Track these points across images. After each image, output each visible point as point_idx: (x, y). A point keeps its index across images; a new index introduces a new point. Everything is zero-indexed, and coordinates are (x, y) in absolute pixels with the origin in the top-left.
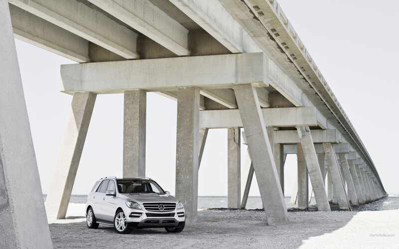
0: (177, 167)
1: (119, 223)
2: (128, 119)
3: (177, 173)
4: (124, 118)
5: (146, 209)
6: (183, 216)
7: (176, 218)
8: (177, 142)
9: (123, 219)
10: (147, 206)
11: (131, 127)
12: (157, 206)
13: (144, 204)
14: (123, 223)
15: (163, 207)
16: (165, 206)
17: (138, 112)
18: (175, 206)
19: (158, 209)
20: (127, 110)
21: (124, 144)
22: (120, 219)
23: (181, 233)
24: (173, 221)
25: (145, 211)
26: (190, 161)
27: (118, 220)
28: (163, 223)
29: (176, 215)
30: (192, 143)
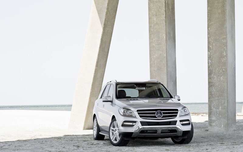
0: (209, 67)
1: (114, 134)
2: (153, 15)
3: (210, 74)
4: (149, 14)
5: (141, 116)
6: (189, 124)
7: (177, 127)
8: (208, 38)
9: (117, 129)
10: (142, 113)
11: (157, 23)
12: (155, 113)
13: (138, 111)
14: (118, 134)
15: (161, 113)
16: (164, 113)
17: (164, 6)
18: (177, 113)
19: (155, 117)
20: (152, 5)
21: (150, 43)
22: (114, 129)
23: (189, 144)
24: (175, 131)
25: (139, 119)
26: (223, 60)
27: (113, 130)
28: (162, 132)
29: (178, 123)
30: (226, 39)
